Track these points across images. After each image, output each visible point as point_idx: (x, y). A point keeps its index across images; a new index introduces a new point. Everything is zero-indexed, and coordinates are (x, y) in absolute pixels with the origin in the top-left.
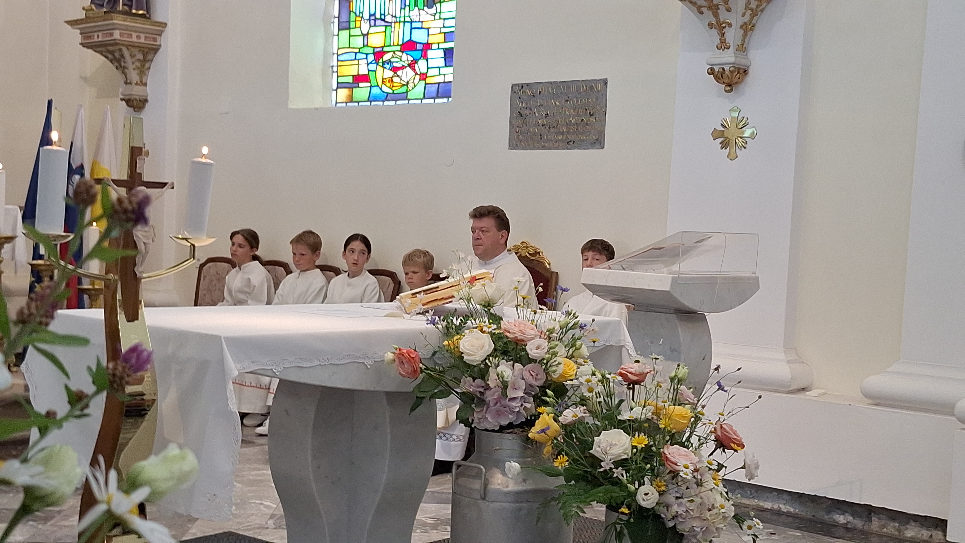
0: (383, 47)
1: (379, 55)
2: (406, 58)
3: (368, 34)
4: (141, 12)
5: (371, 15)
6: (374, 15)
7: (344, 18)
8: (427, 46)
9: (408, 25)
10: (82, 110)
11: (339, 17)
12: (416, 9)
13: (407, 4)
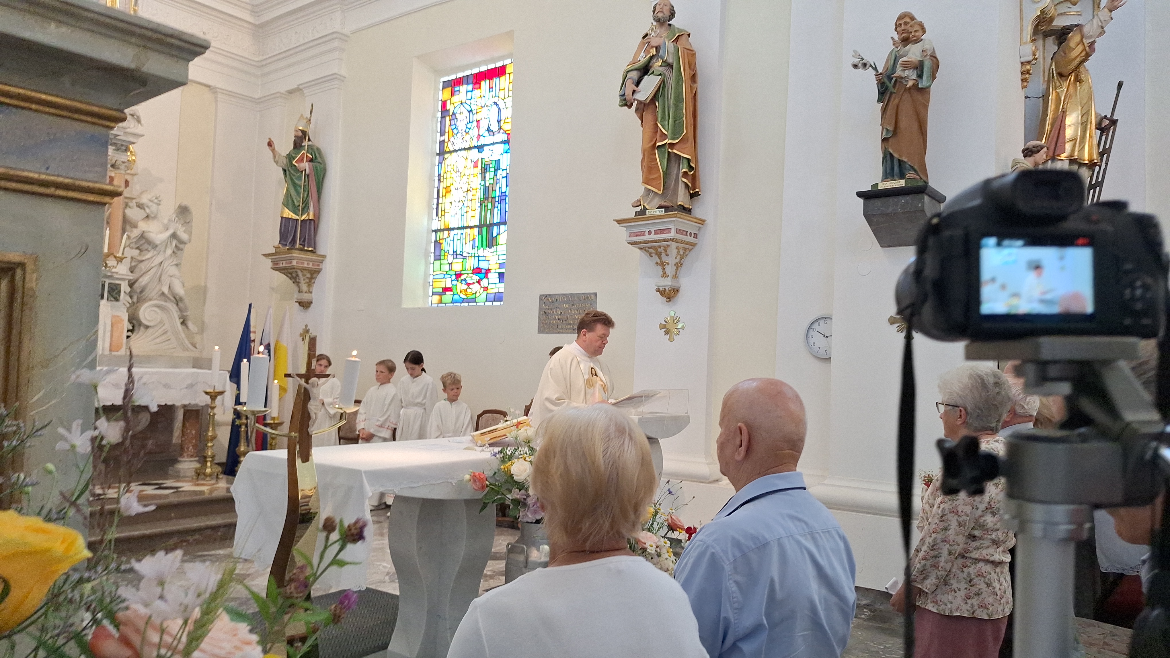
0: (461, 271)
1: (458, 276)
2: (476, 278)
3: (452, 263)
4: (310, 249)
5: (454, 252)
6: (456, 252)
7: (437, 254)
8: (488, 271)
9: (477, 259)
10: (271, 310)
11: (434, 253)
12: (482, 248)
13: (476, 245)
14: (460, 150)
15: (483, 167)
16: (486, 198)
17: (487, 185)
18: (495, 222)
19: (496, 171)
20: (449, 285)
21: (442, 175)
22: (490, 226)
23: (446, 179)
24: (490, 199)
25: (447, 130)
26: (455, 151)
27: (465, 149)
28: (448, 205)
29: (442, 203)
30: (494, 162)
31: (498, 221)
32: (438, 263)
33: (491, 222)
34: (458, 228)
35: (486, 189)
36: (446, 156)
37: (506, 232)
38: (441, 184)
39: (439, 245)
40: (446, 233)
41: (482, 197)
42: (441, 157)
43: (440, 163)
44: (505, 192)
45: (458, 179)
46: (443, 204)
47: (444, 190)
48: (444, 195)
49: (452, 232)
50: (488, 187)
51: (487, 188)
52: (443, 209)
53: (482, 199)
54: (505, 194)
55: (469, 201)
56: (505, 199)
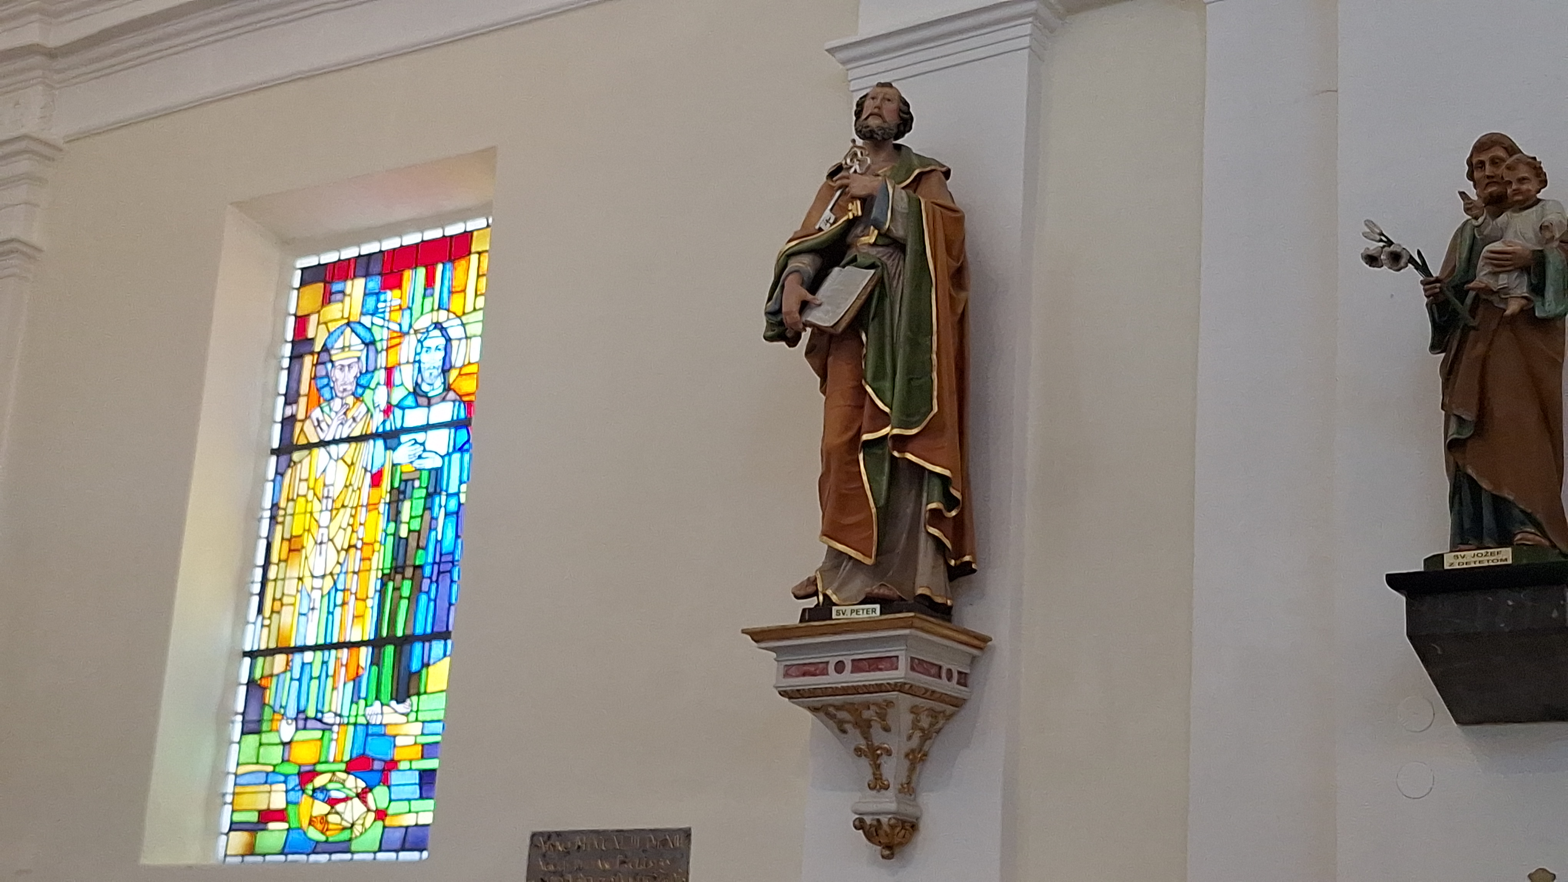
0: (315, 764)
1: (306, 776)
2: (354, 783)
3: (291, 742)
7: (253, 716)
8: (391, 765)
9: (361, 731)
11: (243, 714)
12: (378, 703)
13: (363, 694)
14: (335, 442)
15: (396, 485)
16: (397, 569)
17: (403, 533)
18: (419, 631)
19: (429, 496)
20: (278, 802)
21: (282, 504)
22: (403, 644)
23: (293, 515)
24: (409, 572)
25: (304, 388)
26: (323, 444)
27: (349, 440)
28: (291, 586)
29: (275, 580)
30: (425, 475)
31: (429, 630)
32: (252, 739)
33: (409, 632)
34: (315, 648)
35: (400, 544)
36: (296, 456)
37: (447, 660)
38: (279, 528)
39: (259, 693)
40: (280, 659)
41: (388, 564)
42: (284, 459)
43: (280, 473)
44: (452, 553)
45: (324, 518)
46: (279, 583)
47: (286, 544)
48: (283, 557)
49: (297, 658)
50: (407, 539)
51: (403, 542)
52: (278, 596)
53: (387, 571)
54: (450, 558)
55: (350, 575)
56: (450, 572)
